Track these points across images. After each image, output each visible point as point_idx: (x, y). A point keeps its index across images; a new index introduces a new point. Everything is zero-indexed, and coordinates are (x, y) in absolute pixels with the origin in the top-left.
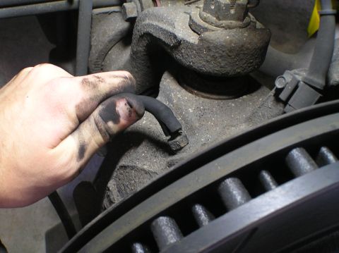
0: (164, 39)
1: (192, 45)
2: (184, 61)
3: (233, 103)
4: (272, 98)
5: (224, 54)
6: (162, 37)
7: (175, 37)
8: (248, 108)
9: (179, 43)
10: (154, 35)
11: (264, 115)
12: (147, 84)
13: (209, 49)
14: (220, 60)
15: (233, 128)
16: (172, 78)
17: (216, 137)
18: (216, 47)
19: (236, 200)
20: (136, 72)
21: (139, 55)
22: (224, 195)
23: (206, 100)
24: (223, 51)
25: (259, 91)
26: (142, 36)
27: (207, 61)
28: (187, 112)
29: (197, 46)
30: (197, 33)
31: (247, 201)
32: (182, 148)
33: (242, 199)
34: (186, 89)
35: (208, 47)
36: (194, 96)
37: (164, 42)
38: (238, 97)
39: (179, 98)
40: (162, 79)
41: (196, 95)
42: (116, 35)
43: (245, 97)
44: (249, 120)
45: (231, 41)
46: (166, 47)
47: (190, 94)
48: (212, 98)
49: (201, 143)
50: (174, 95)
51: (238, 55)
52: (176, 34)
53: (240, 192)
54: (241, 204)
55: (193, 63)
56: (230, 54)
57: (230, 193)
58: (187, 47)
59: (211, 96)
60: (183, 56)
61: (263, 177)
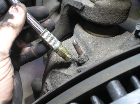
0: (76, 7)
1: (91, 8)
2: (86, 17)
3: (111, 39)
4: (133, 36)
5: (108, 12)
6: (75, 6)
7: (82, 4)
8: (120, 42)
9: (84, 7)
10: (71, 5)
11: (129, 45)
12: (68, 31)
13: (99, 10)
14: (105, 16)
15: (112, 52)
16: (80, 27)
17: (103, 56)
18: (103, 9)
19: (117, 94)
20: (63, 25)
21: (64, 16)
22: (110, 91)
23: (97, 37)
24: (107, 11)
25: (125, 33)
26: (65, 7)
27: (99, 17)
28: (88, 44)
29: (93, 8)
30: (93, 2)
31: (125, 95)
32: (85, 62)
33: (121, 93)
34: (87, 32)
35: (99, 9)
36: (92, 35)
37: (76, 8)
38: (114, 36)
39: (84, 37)
40: (75, 27)
41: (93, 35)
42: (54, 9)
43: (118, 36)
44: (121, 47)
45: (111, 6)
46: (77, 11)
47: (89, 35)
48: (101, 37)
49: (96, 60)
50: (81, 35)
51: (115, 13)
52: (82, 3)
53: (120, 89)
54: (121, 97)
55: (91, 18)
56: (110, 13)
57: (114, 89)
58: (88, 10)
59: (101, 36)
60: (85, 14)
61: (133, 80)
